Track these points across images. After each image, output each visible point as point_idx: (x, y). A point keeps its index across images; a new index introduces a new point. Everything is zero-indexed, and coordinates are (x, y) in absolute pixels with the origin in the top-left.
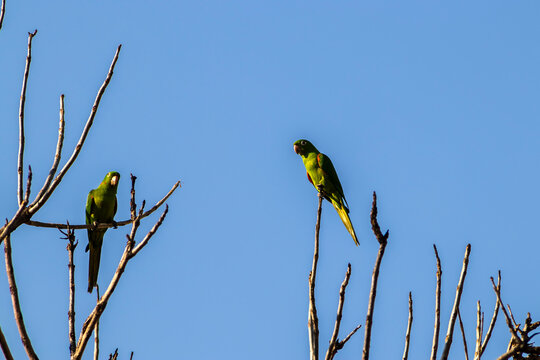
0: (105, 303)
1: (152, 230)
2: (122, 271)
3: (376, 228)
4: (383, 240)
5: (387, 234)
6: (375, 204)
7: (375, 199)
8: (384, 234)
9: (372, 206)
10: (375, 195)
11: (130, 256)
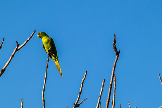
0: (5, 69)
1: (28, 39)
2: (13, 56)
3: (115, 48)
4: (118, 53)
5: (119, 51)
6: (115, 39)
7: (115, 37)
8: (118, 51)
9: (114, 40)
10: (115, 35)
11: (17, 50)
